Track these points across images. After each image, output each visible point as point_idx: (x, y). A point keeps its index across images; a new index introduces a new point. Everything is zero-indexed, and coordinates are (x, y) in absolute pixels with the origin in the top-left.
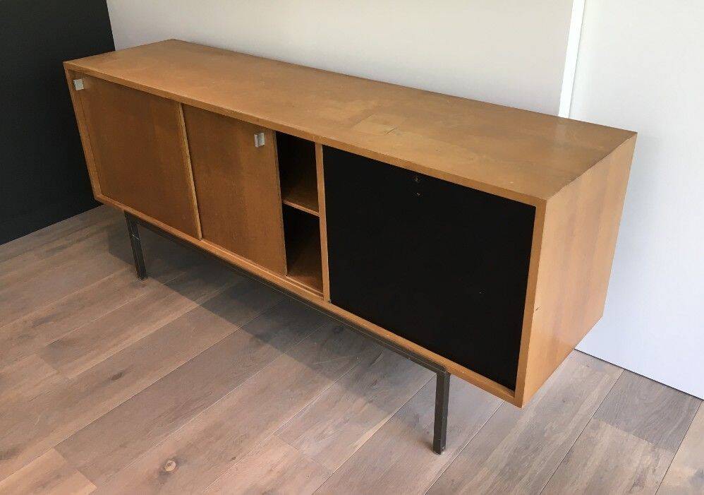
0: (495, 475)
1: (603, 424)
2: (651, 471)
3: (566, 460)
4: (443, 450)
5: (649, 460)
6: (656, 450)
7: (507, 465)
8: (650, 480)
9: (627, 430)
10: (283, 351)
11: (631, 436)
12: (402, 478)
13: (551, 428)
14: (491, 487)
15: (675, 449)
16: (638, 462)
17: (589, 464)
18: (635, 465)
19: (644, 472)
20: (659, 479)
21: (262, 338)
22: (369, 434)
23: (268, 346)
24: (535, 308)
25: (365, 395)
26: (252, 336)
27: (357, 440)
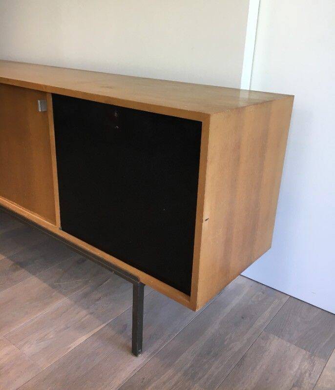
0: (179, 375)
1: (271, 336)
2: (307, 375)
3: (239, 364)
4: (139, 353)
5: (306, 365)
6: (313, 357)
7: (191, 367)
8: (307, 382)
9: (290, 341)
10: (34, 274)
11: (293, 346)
12: (101, 375)
13: (231, 337)
14: (175, 385)
15: (327, 358)
16: (297, 367)
17: (258, 367)
18: (295, 370)
19: (302, 375)
20: (313, 381)
21: (21, 265)
22: (82, 339)
23: (23, 270)
24: (205, 218)
25: (88, 308)
26: (12, 262)
27: (72, 343)
